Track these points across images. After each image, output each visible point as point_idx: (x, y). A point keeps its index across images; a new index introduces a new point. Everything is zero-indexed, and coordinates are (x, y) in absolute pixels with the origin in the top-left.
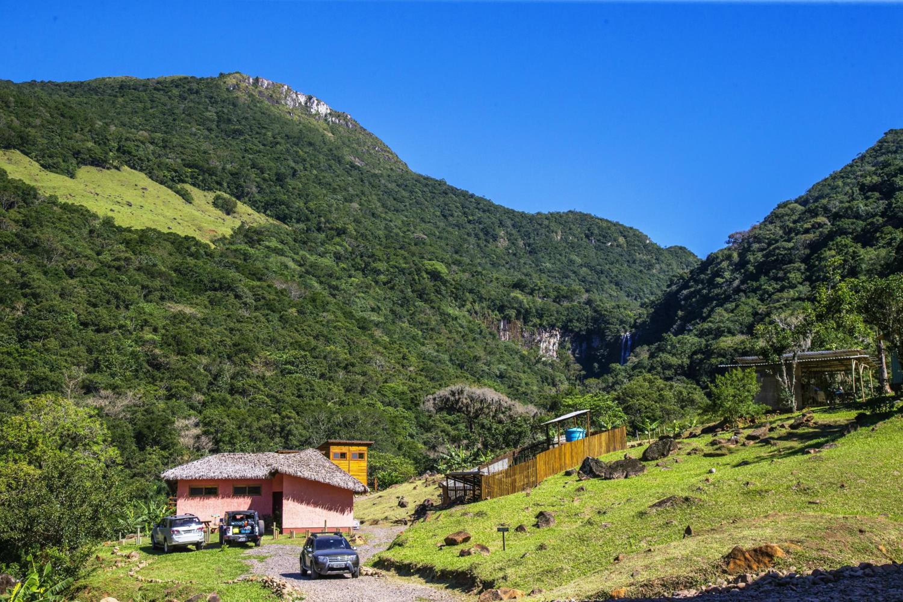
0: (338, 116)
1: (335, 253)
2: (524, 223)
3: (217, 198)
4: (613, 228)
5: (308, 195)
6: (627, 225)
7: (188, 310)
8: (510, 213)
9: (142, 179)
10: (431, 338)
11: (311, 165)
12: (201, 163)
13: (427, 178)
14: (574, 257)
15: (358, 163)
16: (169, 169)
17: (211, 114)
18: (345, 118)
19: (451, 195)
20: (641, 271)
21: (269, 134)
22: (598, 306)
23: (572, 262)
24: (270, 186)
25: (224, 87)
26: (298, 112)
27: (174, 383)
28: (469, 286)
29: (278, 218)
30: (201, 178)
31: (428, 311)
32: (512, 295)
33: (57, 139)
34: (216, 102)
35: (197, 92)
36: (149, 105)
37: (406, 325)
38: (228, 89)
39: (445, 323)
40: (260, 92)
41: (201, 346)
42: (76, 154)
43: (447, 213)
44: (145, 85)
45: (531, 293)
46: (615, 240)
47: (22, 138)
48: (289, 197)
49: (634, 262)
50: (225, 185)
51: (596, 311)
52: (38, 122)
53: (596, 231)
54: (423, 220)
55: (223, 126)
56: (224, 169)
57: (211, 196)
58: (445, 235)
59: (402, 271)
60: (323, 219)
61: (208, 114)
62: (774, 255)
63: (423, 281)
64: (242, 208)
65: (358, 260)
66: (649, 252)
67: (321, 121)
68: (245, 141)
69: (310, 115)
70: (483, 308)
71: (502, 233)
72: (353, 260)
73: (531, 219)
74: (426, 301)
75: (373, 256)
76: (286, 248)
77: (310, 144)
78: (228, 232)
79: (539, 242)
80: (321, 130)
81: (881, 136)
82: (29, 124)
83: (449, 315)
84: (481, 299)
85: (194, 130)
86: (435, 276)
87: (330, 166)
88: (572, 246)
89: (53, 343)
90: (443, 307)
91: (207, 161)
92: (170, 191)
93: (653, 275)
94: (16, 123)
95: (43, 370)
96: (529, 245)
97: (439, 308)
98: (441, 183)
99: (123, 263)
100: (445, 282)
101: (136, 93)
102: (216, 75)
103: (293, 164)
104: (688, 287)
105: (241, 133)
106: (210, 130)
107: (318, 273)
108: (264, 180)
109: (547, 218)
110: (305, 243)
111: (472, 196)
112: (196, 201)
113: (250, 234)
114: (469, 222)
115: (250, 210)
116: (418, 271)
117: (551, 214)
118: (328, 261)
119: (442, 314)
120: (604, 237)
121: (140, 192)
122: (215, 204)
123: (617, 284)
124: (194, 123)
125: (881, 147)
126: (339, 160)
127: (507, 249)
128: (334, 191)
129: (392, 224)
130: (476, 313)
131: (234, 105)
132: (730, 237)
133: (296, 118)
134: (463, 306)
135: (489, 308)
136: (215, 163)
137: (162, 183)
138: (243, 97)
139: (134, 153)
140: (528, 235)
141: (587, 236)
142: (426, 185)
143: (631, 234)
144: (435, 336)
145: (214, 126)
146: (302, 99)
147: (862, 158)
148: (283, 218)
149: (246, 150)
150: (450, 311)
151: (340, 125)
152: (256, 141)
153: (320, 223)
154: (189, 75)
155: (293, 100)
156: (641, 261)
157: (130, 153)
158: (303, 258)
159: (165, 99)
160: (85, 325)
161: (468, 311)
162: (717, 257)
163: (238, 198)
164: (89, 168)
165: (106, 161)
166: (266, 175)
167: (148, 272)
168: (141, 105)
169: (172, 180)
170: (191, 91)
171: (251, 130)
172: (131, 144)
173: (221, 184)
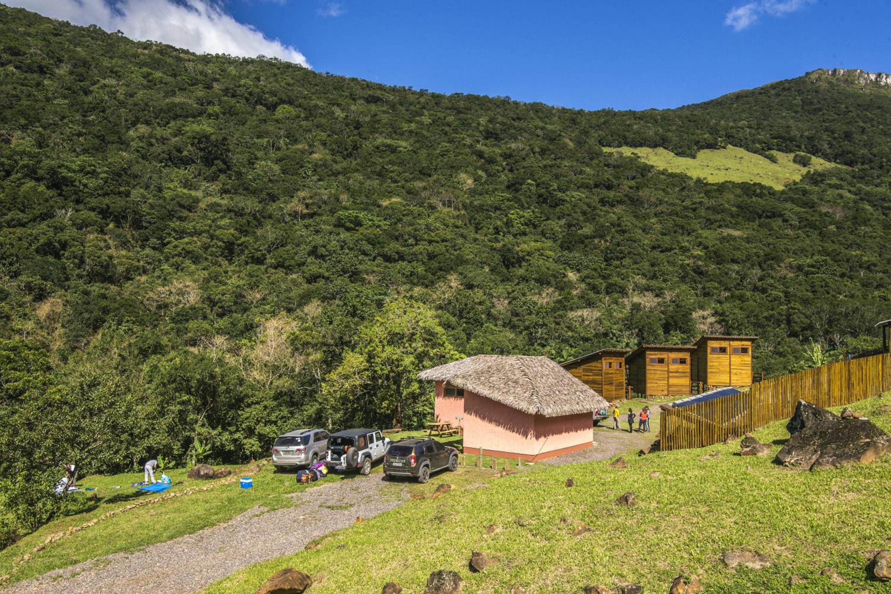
3: (796, 156)
5: (872, 144)
7: (736, 233)
9: (741, 152)
11: (878, 122)
12: (784, 134)
16: (760, 142)
17: (798, 100)
21: (843, 106)
25: (809, 82)
26: (870, 87)
27: (708, 285)
29: (846, 164)
30: (784, 145)
33: (685, 136)
34: (803, 93)
35: (789, 89)
36: (753, 105)
38: (812, 83)
40: (838, 79)
41: (736, 257)
42: (697, 143)
44: (753, 93)
47: (664, 139)
48: (855, 147)
50: (803, 147)
52: (674, 128)
55: (806, 108)
56: (802, 136)
57: (792, 156)
61: (795, 102)
64: (814, 160)
68: (823, 114)
69: (881, 87)
76: (844, 183)
77: (879, 108)
78: (797, 178)
82: (669, 131)
85: (784, 114)
89: (627, 261)
91: (788, 133)
92: (760, 157)
94: (661, 130)
95: (615, 279)
99: (697, 205)
101: (746, 99)
102: (804, 74)
103: (861, 124)
105: (820, 110)
106: (796, 112)
107: (872, 198)
108: (835, 138)
110: (862, 178)
112: (780, 161)
113: (815, 177)
115: (822, 161)
118: (882, 189)
121: (738, 161)
122: (795, 161)
124: (784, 110)
131: (817, 92)
133: (868, 91)
136: (795, 132)
137: (755, 152)
138: (823, 85)
139: (736, 136)
145: (799, 109)
146: (873, 77)
148: (850, 164)
149: (824, 121)
152: (832, 113)
153: (881, 162)
154: (783, 79)
155: (865, 79)
157: (733, 137)
158: (860, 190)
159: (765, 98)
160: (654, 248)
163: (814, 154)
164: (706, 151)
165: (716, 145)
166: (836, 135)
167: (715, 210)
168: (748, 106)
169: (763, 149)
170: (784, 89)
171: (828, 106)
172: (734, 131)
173: (799, 147)
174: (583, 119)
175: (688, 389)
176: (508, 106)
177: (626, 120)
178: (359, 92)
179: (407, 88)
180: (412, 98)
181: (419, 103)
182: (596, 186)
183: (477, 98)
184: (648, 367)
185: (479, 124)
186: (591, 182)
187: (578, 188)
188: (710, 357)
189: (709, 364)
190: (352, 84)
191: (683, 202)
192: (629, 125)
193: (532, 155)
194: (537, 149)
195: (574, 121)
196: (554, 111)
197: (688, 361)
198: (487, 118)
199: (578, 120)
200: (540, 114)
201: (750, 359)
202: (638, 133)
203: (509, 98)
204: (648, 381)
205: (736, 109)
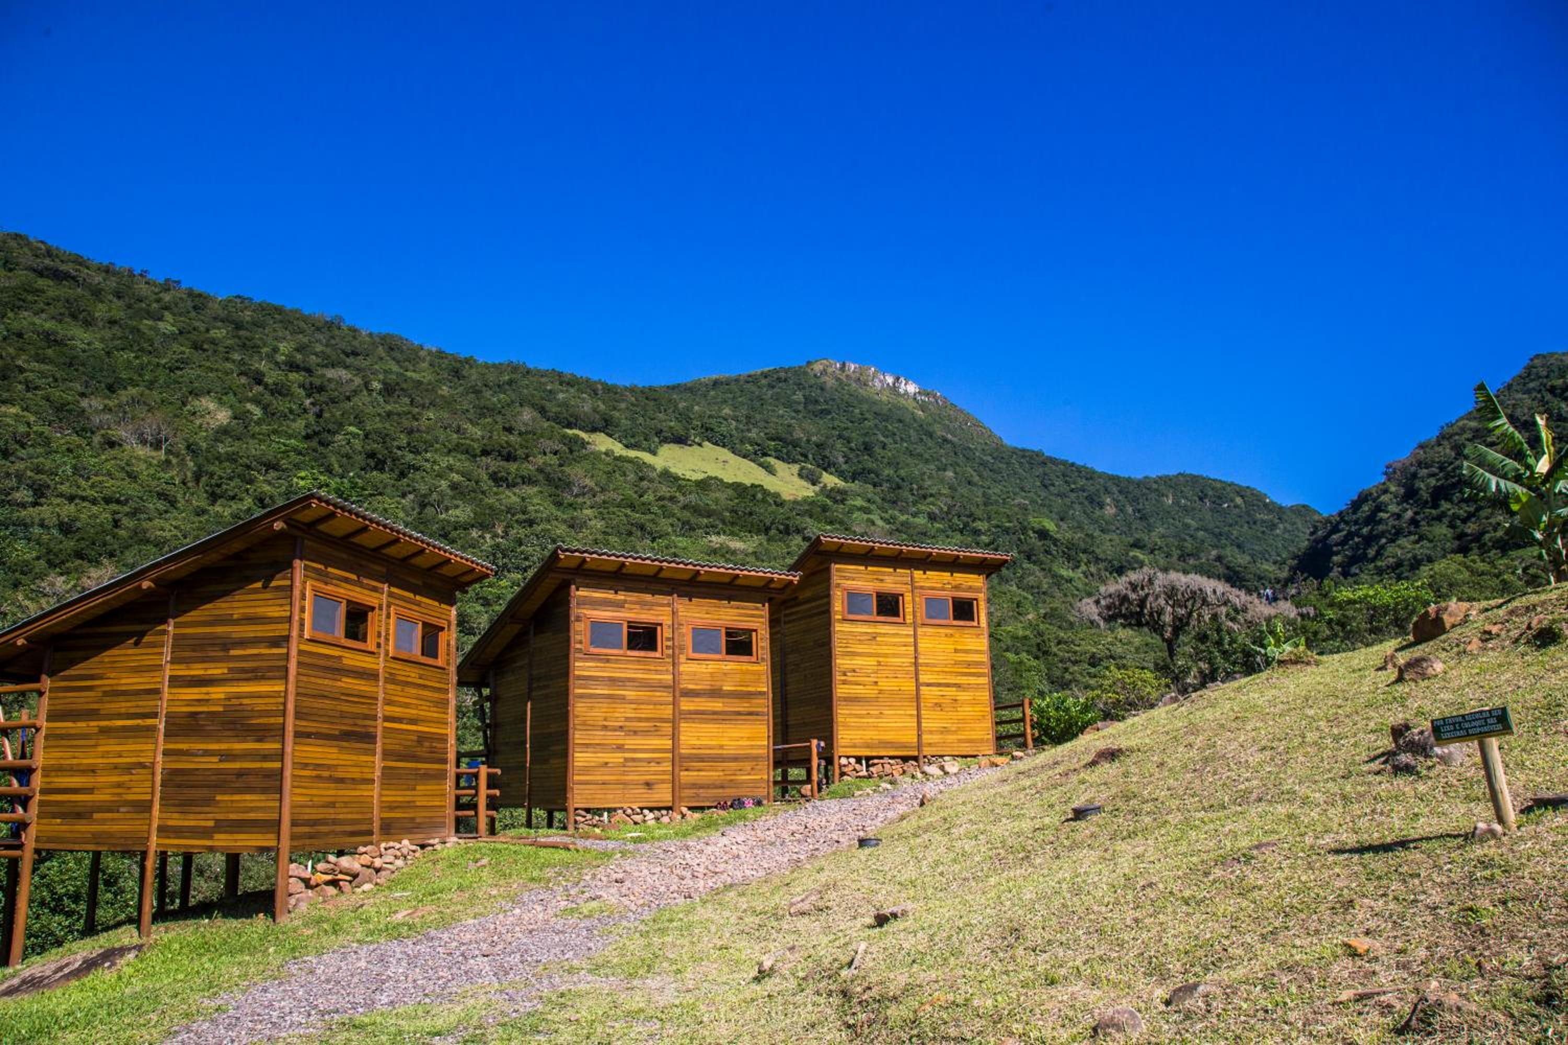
0: (927, 395)
1: (929, 514)
2: (1131, 488)
3: (802, 469)
4: (1228, 489)
5: (898, 465)
6: (1244, 485)
7: (735, 545)
8: (1115, 479)
9: (724, 454)
10: (1045, 602)
11: (902, 439)
12: (784, 436)
13: (1023, 450)
14: (1188, 521)
15: (949, 436)
16: (751, 443)
17: (799, 396)
18: (935, 396)
19: (1049, 465)
20: (1263, 532)
21: (857, 411)
22: (1230, 562)
23: (1187, 526)
24: (858, 456)
25: (812, 374)
26: (887, 393)
28: (1082, 545)
29: (869, 484)
30: (785, 450)
31: (1038, 573)
32: (1131, 554)
33: (641, 420)
34: (804, 388)
35: (785, 380)
36: (739, 393)
37: (1014, 588)
38: (815, 376)
39: (1058, 585)
40: (847, 376)
42: (659, 433)
43: (1047, 482)
44: (737, 380)
45: (1152, 552)
46: (1232, 500)
47: (606, 421)
48: (878, 466)
49: (1255, 523)
50: (810, 456)
51: (1228, 568)
52: (623, 405)
53: (1210, 493)
54: (1022, 489)
55: (810, 407)
56: (808, 441)
57: (795, 468)
58: (1047, 502)
59: (1007, 531)
60: (915, 486)
61: (794, 398)
62: (1453, 477)
63: (1029, 540)
64: (826, 476)
65: (955, 520)
66: (1271, 511)
67: (910, 401)
68: (832, 419)
69: (899, 395)
70: (1100, 570)
71: (1108, 500)
72: (950, 521)
73: (1139, 484)
74: (1035, 563)
75: (970, 515)
76: (873, 507)
77: (900, 421)
79: (1148, 508)
80: (910, 408)
81: (1526, 362)
82: (615, 409)
83: (1062, 577)
84: (1097, 560)
85: (781, 412)
86: (1043, 534)
87: (922, 440)
88: (1185, 509)
90: (1055, 568)
91: (790, 433)
92: (752, 464)
93: (1277, 536)
94: (602, 407)
96: (1139, 511)
97: (1050, 570)
98: (1038, 454)
100: (1055, 542)
101: (728, 387)
102: (804, 363)
103: (882, 439)
104: (1339, 531)
105: (828, 412)
106: (797, 412)
107: (911, 531)
108: (851, 449)
109: (1156, 482)
110: (894, 502)
111: (1073, 465)
112: (780, 473)
113: (833, 494)
114: (1072, 490)
115: (834, 479)
116: (1024, 530)
117: (1160, 478)
118: (921, 520)
119: (1055, 576)
120: (1219, 498)
121: (719, 465)
122: (800, 476)
123: (1239, 546)
124: (781, 407)
125: (1529, 375)
126: (931, 435)
127: (1116, 516)
128: (927, 461)
129: (990, 492)
130: (1092, 575)
131: (822, 389)
132: (1387, 467)
133: (884, 398)
134: (1078, 567)
135: (1106, 570)
136: (798, 434)
137: (744, 457)
138: (830, 382)
139: (717, 429)
140: (1136, 500)
141: (1201, 499)
142: (1023, 457)
143: (1248, 493)
144: (1048, 600)
145: (801, 408)
146: (890, 380)
147: (1509, 387)
149: (833, 428)
150: (1064, 573)
151: (930, 403)
152: (844, 419)
154: (778, 367)
155: (881, 381)
156: (1263, 521)
157: (712, 430)
158: (893, 517)
159: (754, 388)
161: (1084, 573)
162: (1371, 494)
163: (825, 470)
164: (672, 446)
165: (687, 438)
166: (853, 445)
167: (696, 510)
168: (731, 396)
169: (755, 453)
170: (779, 380)
171: (839, 408)
172: (713, 421)
173: (806, 456)
174: (473, 371)
175: (765, 774)
176: (337, 332)
177: (545, 384)
178: (27, 259)
179: (137, 272)
180: (142, 289)
181: (158, 301)
182: (485, 453)
183: (279, 310)
184: (581, 667)
185: (275, 350)
186: (476, 445)
187: (450, 451)
188: (841, 629)
189: (841, 662)
190: (13, 244)
191: (641, 496)
192: (550, 391)
193: (365, 392)
194: (376, 385)
195: (456, 373)
196: (422, 353)
197: (762, 642)
198: (293, 345)
199: (464, 373)
200: (397, 354)
201: (983, 643)
202: (565, 404)
203: (341, 319)
204: (577, 736)
205: (714, 398)
